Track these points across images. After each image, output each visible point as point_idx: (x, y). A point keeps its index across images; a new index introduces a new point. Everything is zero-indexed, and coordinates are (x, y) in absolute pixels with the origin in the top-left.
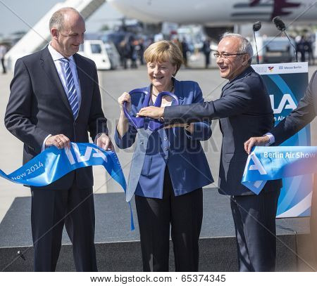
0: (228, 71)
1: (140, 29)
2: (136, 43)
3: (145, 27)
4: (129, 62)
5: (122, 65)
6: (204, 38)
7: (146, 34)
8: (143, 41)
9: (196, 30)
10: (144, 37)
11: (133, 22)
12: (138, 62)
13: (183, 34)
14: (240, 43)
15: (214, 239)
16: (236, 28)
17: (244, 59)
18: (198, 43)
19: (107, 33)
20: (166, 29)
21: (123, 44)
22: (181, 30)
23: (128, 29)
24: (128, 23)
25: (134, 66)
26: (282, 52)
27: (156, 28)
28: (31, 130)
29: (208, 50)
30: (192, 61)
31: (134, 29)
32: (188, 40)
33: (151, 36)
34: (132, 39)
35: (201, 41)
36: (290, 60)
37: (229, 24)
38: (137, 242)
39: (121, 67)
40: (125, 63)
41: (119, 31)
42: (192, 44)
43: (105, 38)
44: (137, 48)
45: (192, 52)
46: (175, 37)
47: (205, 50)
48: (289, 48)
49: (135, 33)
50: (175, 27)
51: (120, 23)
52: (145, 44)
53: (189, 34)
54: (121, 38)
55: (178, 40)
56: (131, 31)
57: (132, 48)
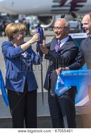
3: (10, 16)
9: (34, 18)
14: (65, 22)
16: (53, 17)
22: (27, 18)
26: (75, 28)
27: (16, 17)
35: (37, 23)
36: (79, 32)
42: (32, 24)
46: (24, 21)
48: (78, 26)
49: (6, 19)
50: (24, 16)
53: (31, 20)
55: (26, 23)
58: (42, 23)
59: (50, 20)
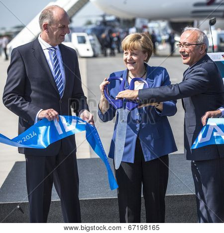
0: (189, 58)
1: (117, 23)
2: (114, 35)
3: (122, 22)
4: (109, 51)
5: (103, 53)
6: (169, 31)
7: (122, 28)
8: (120, 33)
9: (163, 24)
10: (121, 30)
11: (112, 18)
12: (116, 51)
13: (152, 27)
14: (199, 35)
15: (178, 196)
16: (196, 23)
17: (202, 48)
18: (165, 35)
19: (90, 27)
20: (139, 24)
21: (104, 35)
22: (151, 25)
23: (108, 24)
24: (108, 18)
25: (112, 54)
27: (130, 23)
28: (26, 106)
29: (172, 41)
30: (160, 50)
31: (112, 24)
32: (157, 32)
33: (127, 29)
34: (111, 32)
35: (167, 34)
37: (190, 20)
38: (115, 199)
39: (102, 55)
40: (105, 51)
41: (100, 25)
42: (160, 36)
43: (89, 31)
44: (115, 39)
45: (160, 42)
46: (146, 30)
47: (171, 41)
49: (114, 27)
50: (146, 21)
51: (101, 19)
52: (122, 36)
53: (158, 28)
54: (102, 31)
55: (148, 33)
56: (110, 25)
57: (111, 39)
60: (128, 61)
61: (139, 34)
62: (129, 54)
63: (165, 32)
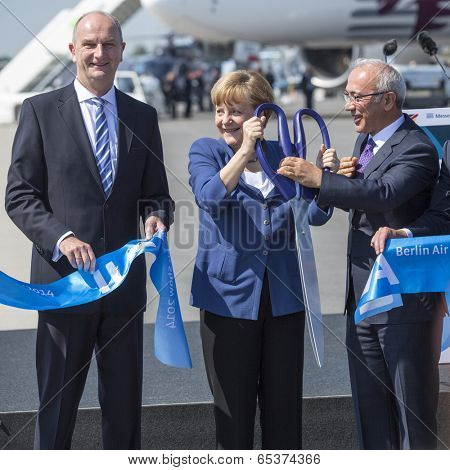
1: (197, 52)
2: (193, 75)
3: (206, 48)
4: (181, 108)
5: (168, 112)
6: (303, 67)
7: (207, 61)
8: (203, 71)
9: (291, 53)
10: (205, 66)
11: (186, 41)
12: (195, 108)
13: (268, 60)
16: (356, 51)
18: (294, 75)
19: (143, 59)
20: (241, 52)
21: (171, 76)
22: (265, 55)
23: (179, 52)
24: (179, 42)
26: (431, 89)
27: (224, 51)
30: (283, 105)
31: (187, 53)
32: (276, 68)
33: (216, 64)
35: (298, 72)
36: (444, 102)
37: (344, 44)
39: (167, 116)
40: (174, 108)
41: (164, 55)
42: (283, 76)
43: (140, 68)
44: (195, 83)
45: (284, 90)
46: (255, 66)
47: (305, 87)
48: (443, 84)
49: (190, 59)
50: (256, 48)
51: (164, 43)
53: (280, 60)
54: (167, 68)
56: (182, 56)
58: (316, 73)
59: (346, 60)
60: (224, 127)
61: (245, 72)
62: (226, 112)
63: (294, 70)
